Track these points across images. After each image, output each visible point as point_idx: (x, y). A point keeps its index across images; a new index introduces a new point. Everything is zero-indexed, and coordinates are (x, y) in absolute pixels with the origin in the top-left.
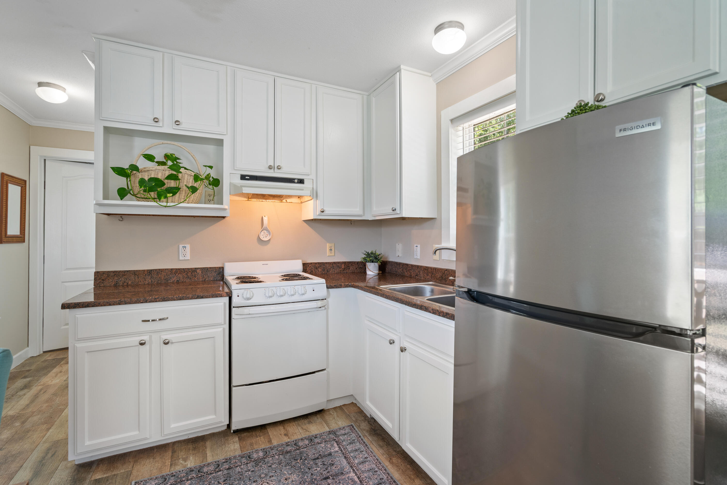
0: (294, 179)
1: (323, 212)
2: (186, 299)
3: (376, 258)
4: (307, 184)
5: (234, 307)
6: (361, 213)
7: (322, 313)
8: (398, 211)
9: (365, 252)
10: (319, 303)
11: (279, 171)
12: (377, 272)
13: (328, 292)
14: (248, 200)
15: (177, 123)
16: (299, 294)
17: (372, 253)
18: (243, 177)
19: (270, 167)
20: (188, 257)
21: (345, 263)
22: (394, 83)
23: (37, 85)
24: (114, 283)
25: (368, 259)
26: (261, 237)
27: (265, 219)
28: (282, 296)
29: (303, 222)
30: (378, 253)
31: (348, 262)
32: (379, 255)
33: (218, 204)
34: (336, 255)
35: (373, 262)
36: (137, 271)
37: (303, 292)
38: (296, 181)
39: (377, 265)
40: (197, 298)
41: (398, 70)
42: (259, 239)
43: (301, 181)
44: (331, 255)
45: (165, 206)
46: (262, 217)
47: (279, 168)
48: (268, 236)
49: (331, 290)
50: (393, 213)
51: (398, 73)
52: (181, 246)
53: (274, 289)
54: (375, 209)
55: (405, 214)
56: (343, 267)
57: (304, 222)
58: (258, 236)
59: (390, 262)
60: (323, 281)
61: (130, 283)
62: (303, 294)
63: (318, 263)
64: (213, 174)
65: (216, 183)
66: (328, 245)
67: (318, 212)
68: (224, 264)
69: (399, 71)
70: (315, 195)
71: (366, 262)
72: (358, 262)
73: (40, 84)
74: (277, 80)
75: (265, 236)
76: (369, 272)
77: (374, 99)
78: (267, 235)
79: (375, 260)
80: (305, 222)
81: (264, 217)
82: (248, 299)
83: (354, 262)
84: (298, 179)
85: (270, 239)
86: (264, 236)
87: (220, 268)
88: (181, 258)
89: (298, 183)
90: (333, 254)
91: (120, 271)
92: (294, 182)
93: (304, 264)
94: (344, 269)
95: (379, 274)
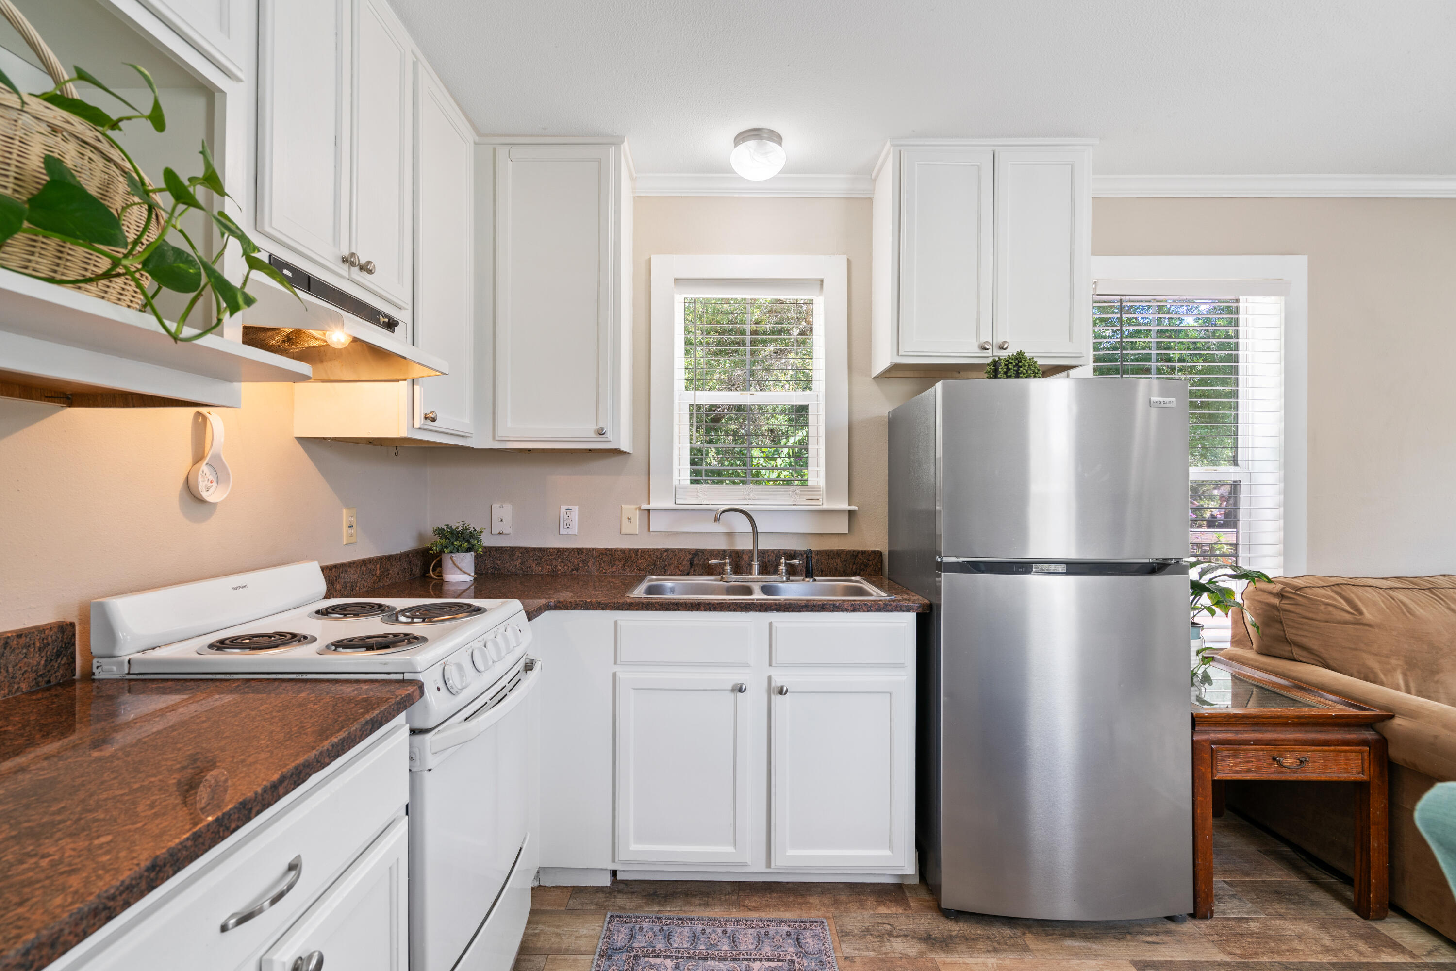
0: (379, 313)
1: (433, 420)
8: (609, 436)
11: (361, 277)
19: (347, 260)
21: (380, 560)
26: (198, 488)
27: (217, 425)
29: (297, 442)
31: (385, 558)
38: (382, 319)
39: (471, 556)
41: (615, 141)
43: (390, 323)
44: (350, 540)
47: (369, 270)
48: (214, 484)
51: (613, 147)
56: (378, 572)
57: (298, 444)
67: (418, 420)
69: (616, 144)
75: (206, 486)
78: (211, 482)
80: (301, 444)
83: (395, 556)
84: (386, 316)
86: (204, 485)
89: (384, 325)
90: (354, 538)
92: (378, 322)
94: (379, 577)
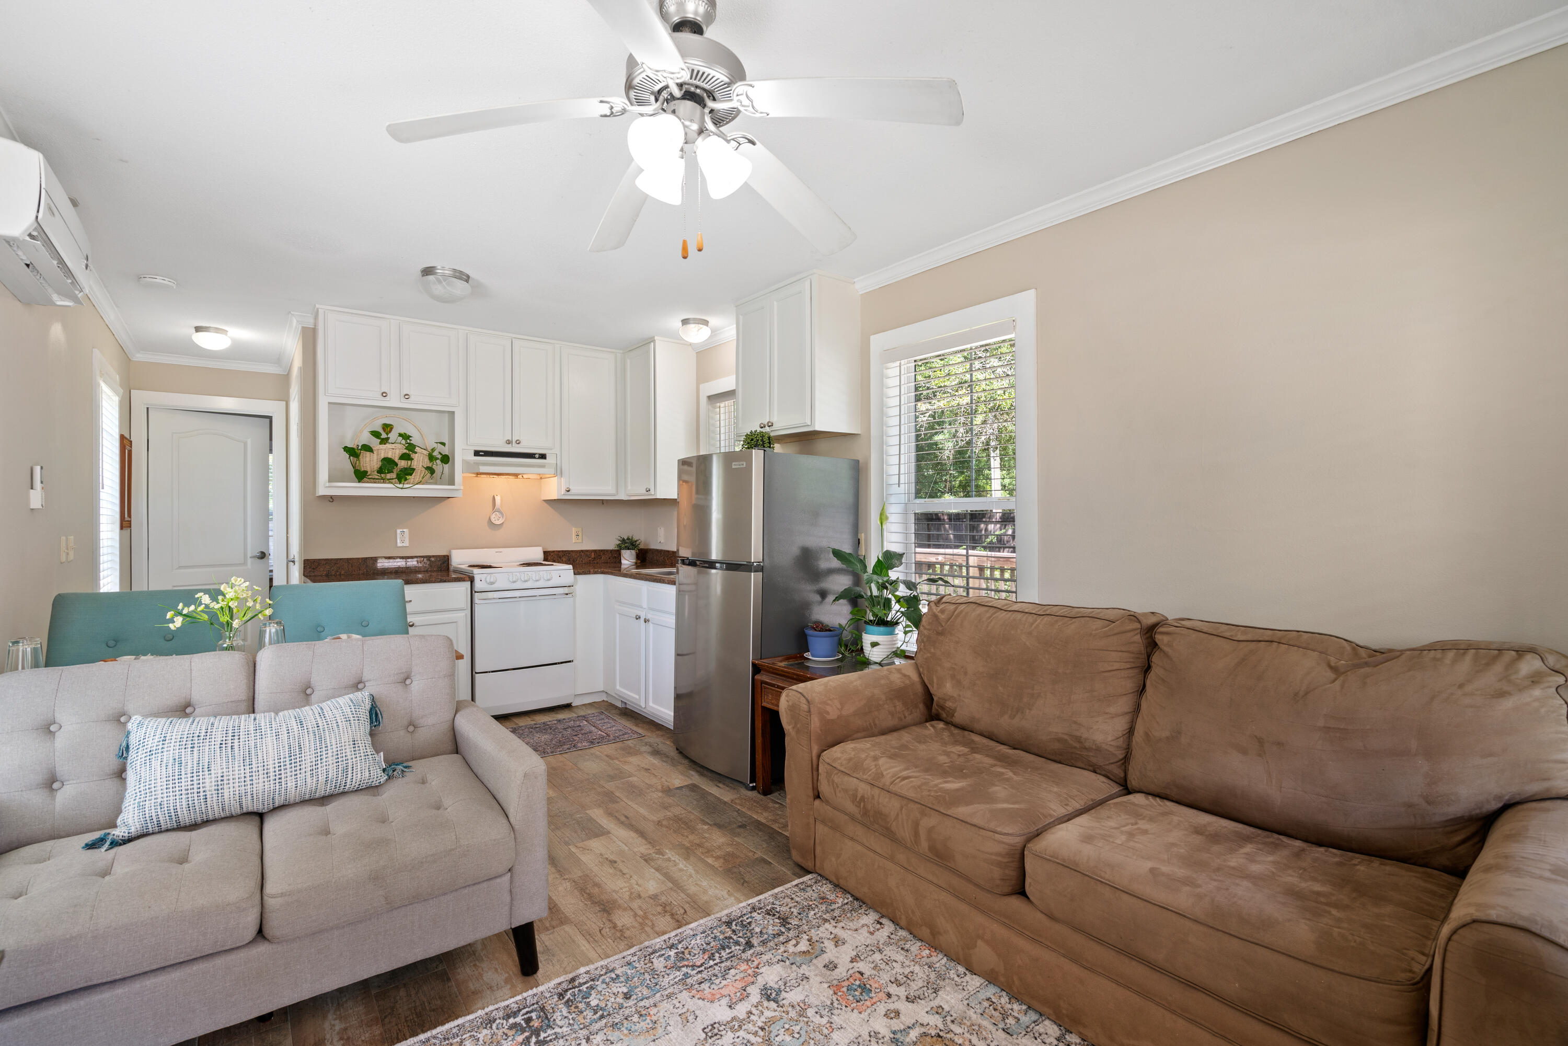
0: (535, 454)
1: (568, 491)
2: (429, 583)
3: (633, 545)
4: (550, 460)
5: (475, 592)
6: (614, 492)
7: (569, 600)
8: (652, 492)
9: (619, 538)
10: (566, 590)
11: (518, 445)
12: (634, 561)
13: (575, 579)
14: (477, 476)
15: (407, 396)
16: (544, 579)
17: (628, 539)
18: (477, 453)
19: (509, 442)
20: (407, 544)
21: (595, 551)
22: (648, 352)
23: (194, 330)
24: (325, 573)
25: (623, 546)
26: (493, 520)
27: (498, 499)
28: (526, 581)
29: (544, 502)
30: (635, 538)
31: (599, 550)
32: (636, 541)
33: (449, 484)
34: (584, 541)
35: (628, 549)
36: (351, 559)
37: (548, 578)
38: (537, 456)
39: (633, 552)
40: (440, 582)
41: (652, 340)
42: (490, 522)
43: (543, 456)
44: (577, 541)
45: (402, 488)
46: (494, 497)
47: (518, 442)
48: (501, 518)
49: (578, 576)
50: (647, 493)
51: (652, 344)
52: (399, 531)
53: (518, 574)
54: (629, 488)
55: (660, 496)
56: (593, 556)
58: (488, 518)
59: (651, 550)
60: (571, 567)
61: (343, 572)
62: (548, 580)
63: (562, 551)
64: (445, 450)
65: (446, 459)
66: (574, 530)
67: (563, 491)
68: (450, 552)
69: (654, 341)
70: (559, 472)
71: (621, 549)
72: (611, 551)
73: (198, 329)
74: (516, 342)
75: (498, 519)
76: (623, 561)
77: (628, 361)
79: (631, 547)
80: (546, 503)
81: (495, 496)
82: (492, 583)
83: (607, 551)
84: (540, 454)
85: (503, 523)
86: (496, 519)
87: (444, 556)
88: (399, 544)
89: (539, 458)
90: (580, 541)
91: (332, 559)
92: (535, 458)
93: (546, 553)
94: (594, 558)
95: (636, 563)
